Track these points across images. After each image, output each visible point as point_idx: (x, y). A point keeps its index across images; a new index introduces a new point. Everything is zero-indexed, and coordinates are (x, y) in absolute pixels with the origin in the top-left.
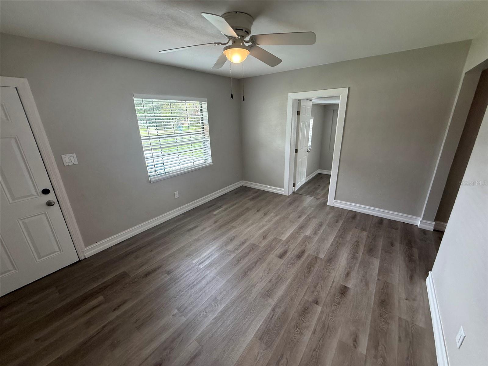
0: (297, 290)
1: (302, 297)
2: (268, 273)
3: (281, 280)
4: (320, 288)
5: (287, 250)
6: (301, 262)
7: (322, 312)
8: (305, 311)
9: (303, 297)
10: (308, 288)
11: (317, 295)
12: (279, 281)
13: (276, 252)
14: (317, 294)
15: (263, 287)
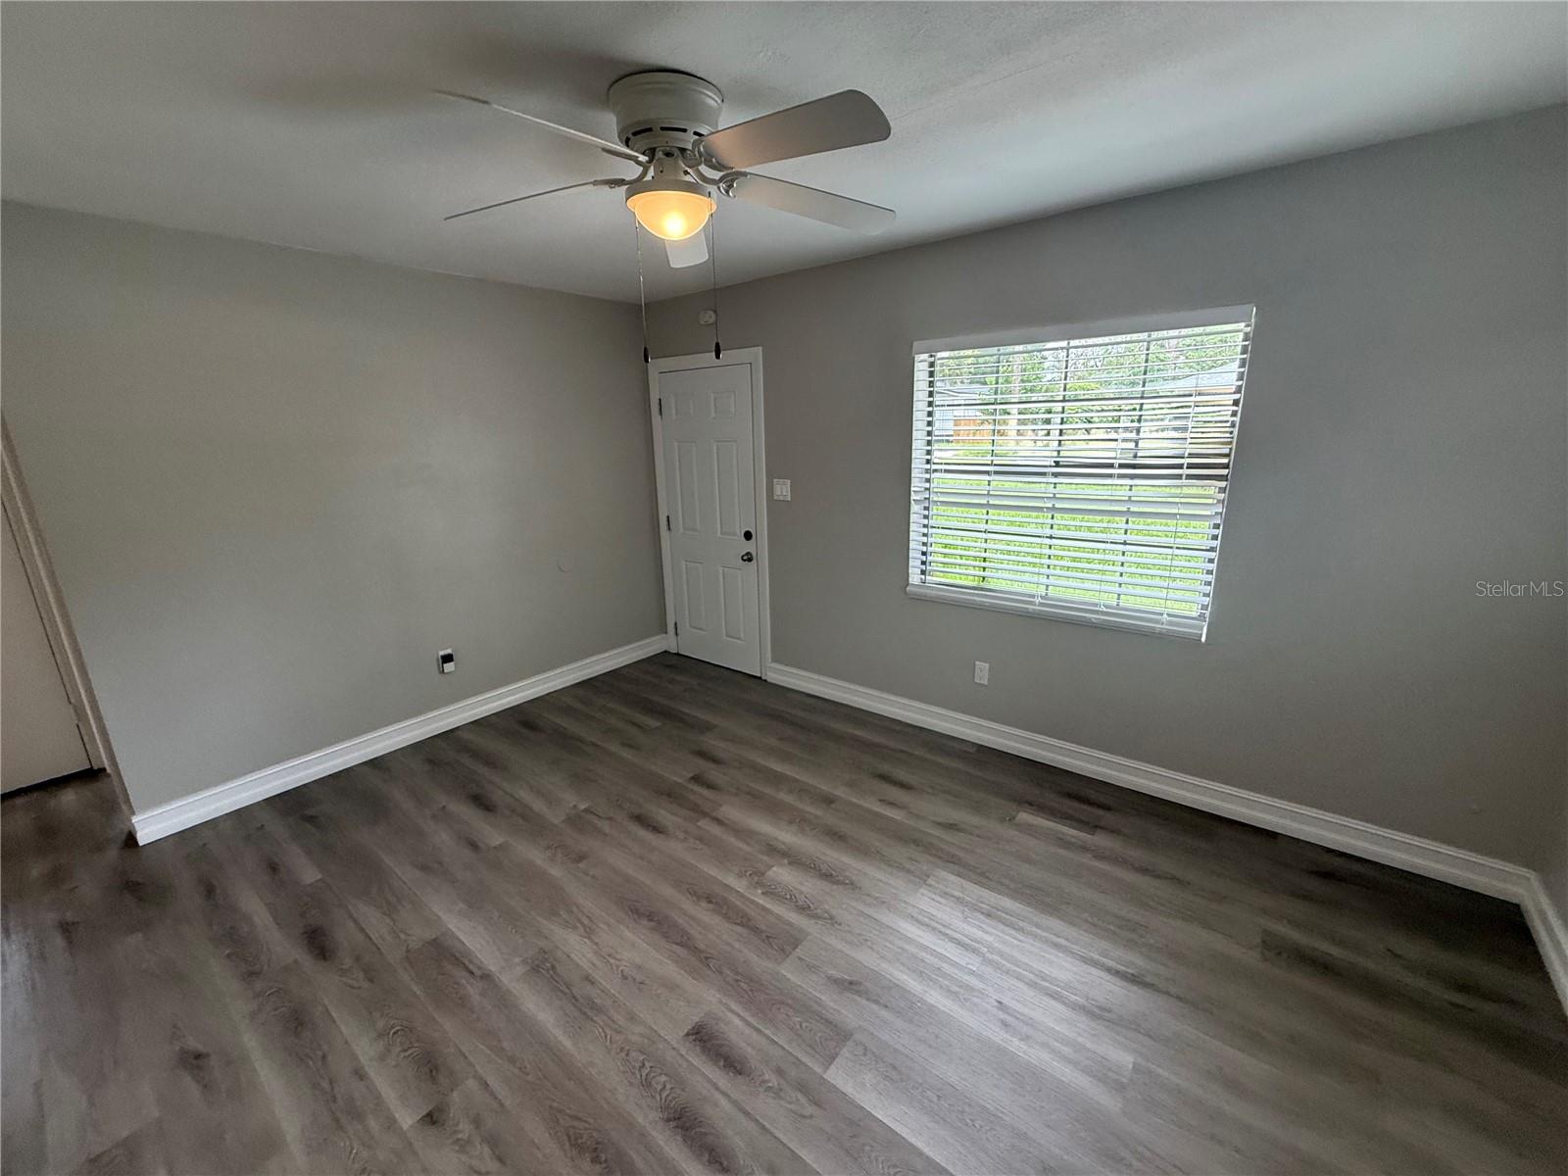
0: (512, 1060)
1: (480, 1071)
2: (625, 978)
3: (576, 1014)
4: (475, 1163)
5: (740, 1073)
6: (647, 1118)
7: (391, 1124)
8: (430, 1066)
9: (476, 1071)
10: (502, 1105)
11: (455, 1132)
12: (576, 1006)
13: (737, 1021)
14: (460, 1136)
15: (573, 956)
